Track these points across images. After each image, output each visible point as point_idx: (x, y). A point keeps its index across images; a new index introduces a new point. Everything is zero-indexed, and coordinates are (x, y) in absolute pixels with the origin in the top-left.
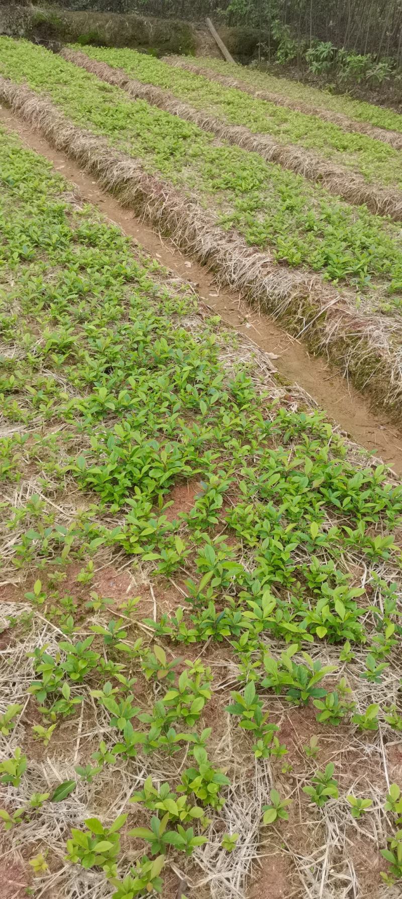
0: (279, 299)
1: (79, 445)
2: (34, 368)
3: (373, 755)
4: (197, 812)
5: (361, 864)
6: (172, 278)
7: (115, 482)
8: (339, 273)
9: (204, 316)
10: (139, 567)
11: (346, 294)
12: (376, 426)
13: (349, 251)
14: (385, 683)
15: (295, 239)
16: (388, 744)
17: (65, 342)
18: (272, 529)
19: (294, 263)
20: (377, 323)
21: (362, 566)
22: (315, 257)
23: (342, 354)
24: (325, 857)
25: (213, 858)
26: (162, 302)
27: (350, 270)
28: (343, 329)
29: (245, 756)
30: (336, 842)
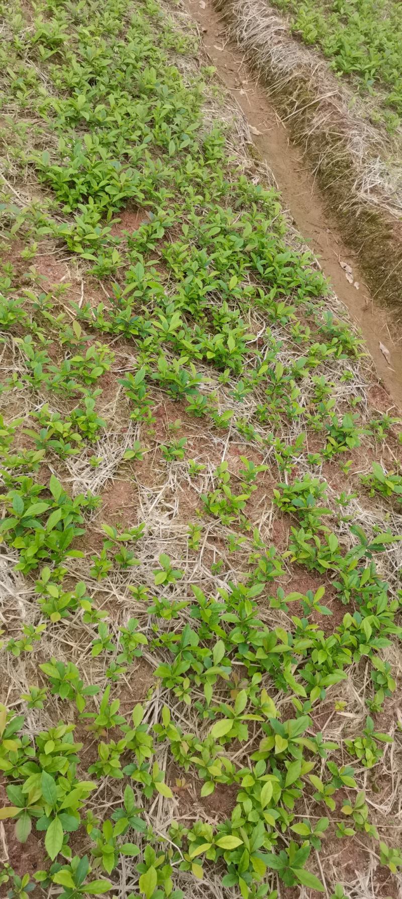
0: (280, 74)
1: (47, 144)
2: (18, 55)
3: (219, 445)
4: (77, 437)
5: (184, 503)
6: (181, 11)
7: (72, 185)
8: (346, 66)
9: (201, 63)
10: (76, 264)
11: (345, 90)
12: (324, 228)
13: (364, 48)
14: (246, 406)
15: (318, 14)
16: (232, 442)
17: (56, 37)
18: (198, 270)
19: (307, 41)
20: (361, 130)
21: (263, 325)
22: (329, 42)
23: (319, 150)
24: (161, 492)
25: (80, 469)
26: (163, 32)
27: (358, 67)
28: (328, 125)
29: (123, 418)
30: (172, 486)
